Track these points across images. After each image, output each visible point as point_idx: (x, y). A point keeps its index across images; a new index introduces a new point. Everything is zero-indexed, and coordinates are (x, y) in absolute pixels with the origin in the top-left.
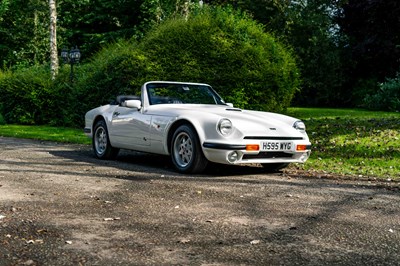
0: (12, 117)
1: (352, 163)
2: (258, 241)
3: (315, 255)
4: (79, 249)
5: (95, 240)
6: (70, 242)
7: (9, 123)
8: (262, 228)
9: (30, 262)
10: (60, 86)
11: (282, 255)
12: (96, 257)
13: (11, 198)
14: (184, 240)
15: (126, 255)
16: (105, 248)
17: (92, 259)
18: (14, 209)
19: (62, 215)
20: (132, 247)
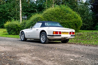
0: (10, 33)
1: (97, 42)
2: (73, 59)
3: (89, 63)
4: (22, 61)
5: (27, 59)
6: (20, 59)
7: (10, 34)
8: (73, 56)
9: (8, 64)
10: (22, 25)
11: (80, 63)
12: (26, 63)
13: (7, 50)
14: (52, 59)
15: (35, 62)
16: (29, 61)
17: (25, 64)
18: (7, 52)
19: (19, 53)
20: (37, 61)
